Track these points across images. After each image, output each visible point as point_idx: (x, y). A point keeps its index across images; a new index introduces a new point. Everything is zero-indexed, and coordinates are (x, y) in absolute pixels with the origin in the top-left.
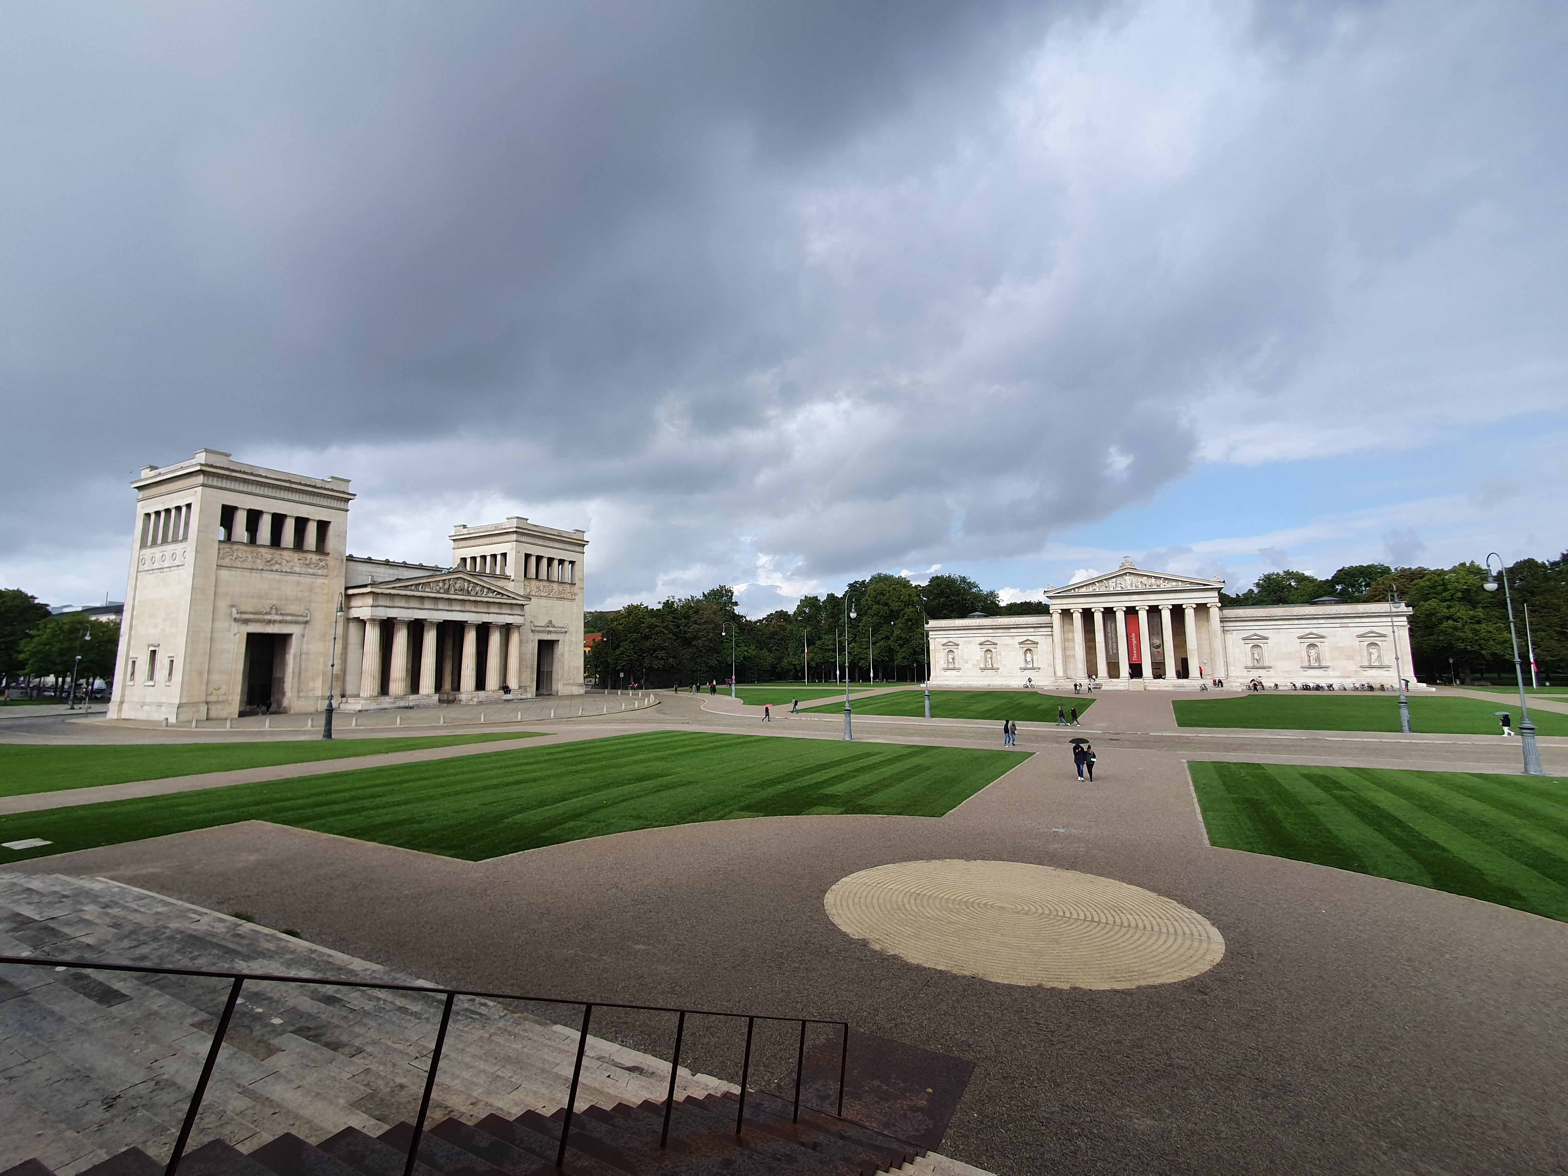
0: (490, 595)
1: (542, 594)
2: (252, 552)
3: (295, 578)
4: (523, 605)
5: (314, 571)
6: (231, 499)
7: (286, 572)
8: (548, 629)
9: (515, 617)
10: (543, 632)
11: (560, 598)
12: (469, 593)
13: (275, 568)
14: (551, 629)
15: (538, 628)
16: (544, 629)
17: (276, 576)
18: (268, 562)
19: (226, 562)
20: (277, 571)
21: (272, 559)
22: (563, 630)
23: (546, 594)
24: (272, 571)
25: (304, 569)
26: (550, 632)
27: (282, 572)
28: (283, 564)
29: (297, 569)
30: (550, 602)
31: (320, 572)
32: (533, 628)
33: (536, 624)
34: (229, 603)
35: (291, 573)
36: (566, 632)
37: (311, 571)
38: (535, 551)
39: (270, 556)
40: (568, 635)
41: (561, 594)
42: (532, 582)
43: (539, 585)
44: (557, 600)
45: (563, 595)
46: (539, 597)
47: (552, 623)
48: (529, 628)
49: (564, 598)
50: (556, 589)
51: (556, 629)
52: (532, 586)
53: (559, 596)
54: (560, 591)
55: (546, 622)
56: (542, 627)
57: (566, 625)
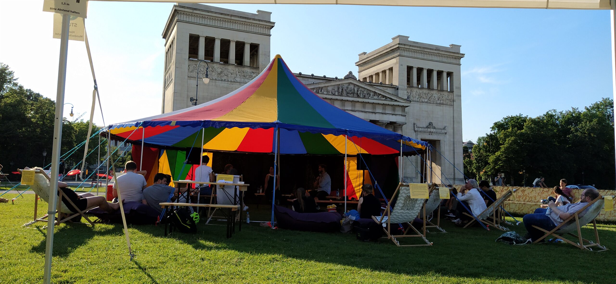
0: (376, 97)
1: (423, 100)
2: (209, 67)
4: (404, 107)
6: (196, 30)
7: (231, 81)
8: (429, 130)
9: (398, 116)
10: (425, 132)
11: (440, 104)
12: (358, 96)
13: (223, 79)
14: (432, 130)
15: (421, 129)
16: (426, 129)
17: (225, 84)
18: (219, 74)
19: (194, 74)
20: (225, 80)
21: (221, 72)
22: (443, 131)
23: (426, 100)
24: (222, 80)
25: (242, 80)
26: (431, 133)
27: (228, 81)
28: (229, 76)
29: (238, 79)
30: (430, 107)
32: (416, 129)
33: (418, 125)
35: (234, 82)
36: (446, 133)
38: (416, 64)
39: (220, 70)
40: (447, 136)
41: (440, 101)
42: (414, 89)
43: (421, 92)
44: (436, 106)
45: (442, 102)
46: (420, 102)
47: (432, 125)
48: (413, 128)
49: (443, 104)
50: (436, 96)
51: (437, 130)
52: (414, 93)
53: (439, 102)
54: (439, 98)
55: (428, 124)
56: (424, 128)
57: (445, 127)
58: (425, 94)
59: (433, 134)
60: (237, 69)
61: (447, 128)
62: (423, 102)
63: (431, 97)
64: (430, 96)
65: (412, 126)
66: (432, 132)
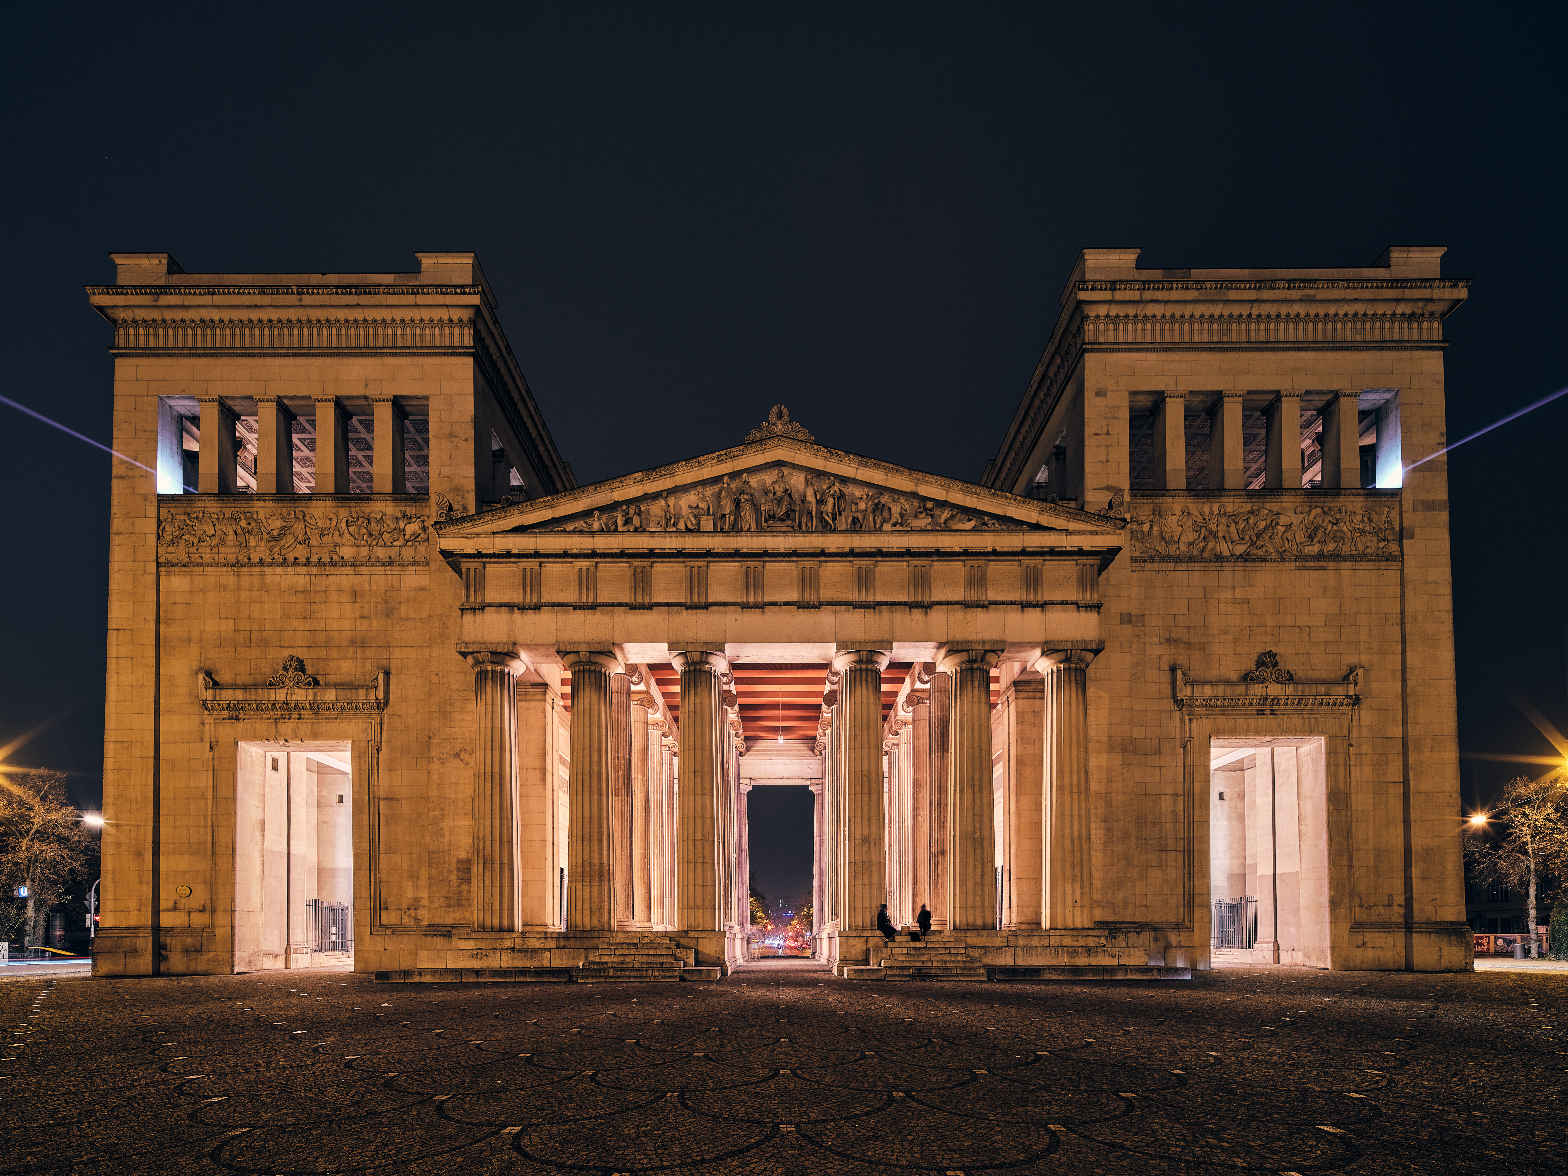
1: (1224, 549)
2: (235, 519)
3: (343, 578)
5: (393, 552)
7: (320, 563)
8: (1257, 690)
11: (1320, 556)
13: (290, 556)
14: (1274, 690)
15: (1205, 692)
17: (299, 578)
18: (275, 539)
19: (179, 553)
22: (1340, 692)
23: (1239, 549)
24: (284, 563)
25: (364, 551)
26: (1267, 705)
27: (308, 563)
28: (314, 542)
29: (347, 552)
30: (1262, 580)
31: (408, 553)
32: (1185, 692)
33: (1194, 674)
34: (195, 665)
35: (332, 563)
36: (1356, 701)
37: (381, 553)
38: (1182, 376)
40: (1366, 715)
41: (1323, 543)
42: (1169, 500)
43: (1211, 511)
44: (1299, 569)
45: (1331, 546)
46: (1204, 560)
47: (1276, 664)
48: (1167, 690)
49: (1336, 557)
50: (1296, 520)
51: (1300, 687)
52: (1172, 520)
53: (1315, 549)
54: (1316, 529)
55: (1248, 663)
56: (1228, 683)
57: (1352, 669)
58: (1234, 517)
59: (1279, 709)
60: (343, 513)
61: (1360, 672)
62: (1219, 558)
63: (1266, 529)
64: (1262, 525)
65: (1165, 678)
66: (1276, 701)
